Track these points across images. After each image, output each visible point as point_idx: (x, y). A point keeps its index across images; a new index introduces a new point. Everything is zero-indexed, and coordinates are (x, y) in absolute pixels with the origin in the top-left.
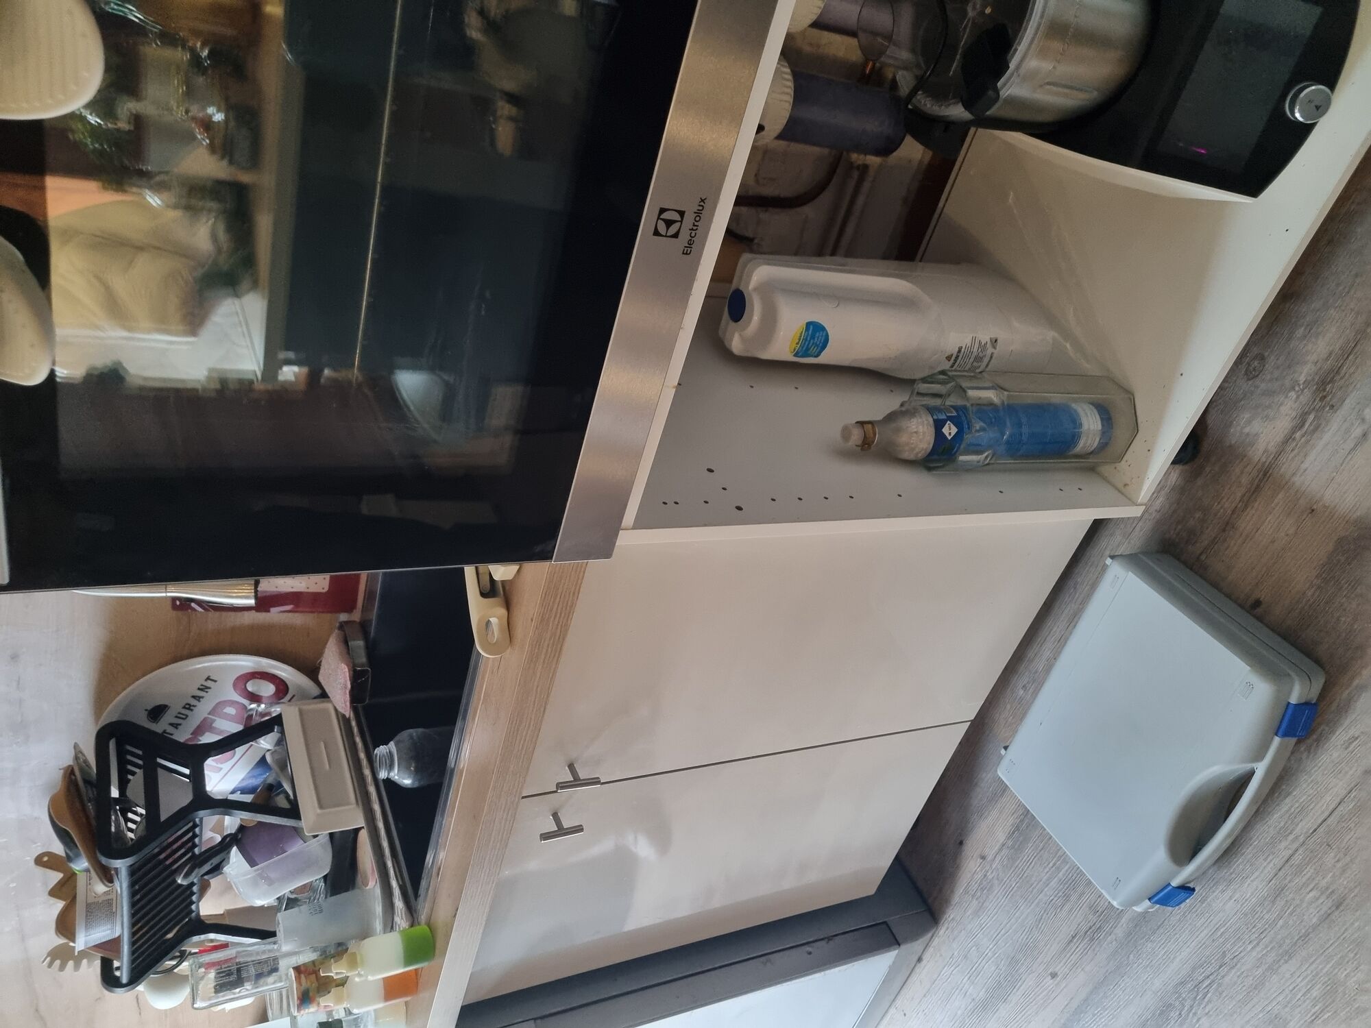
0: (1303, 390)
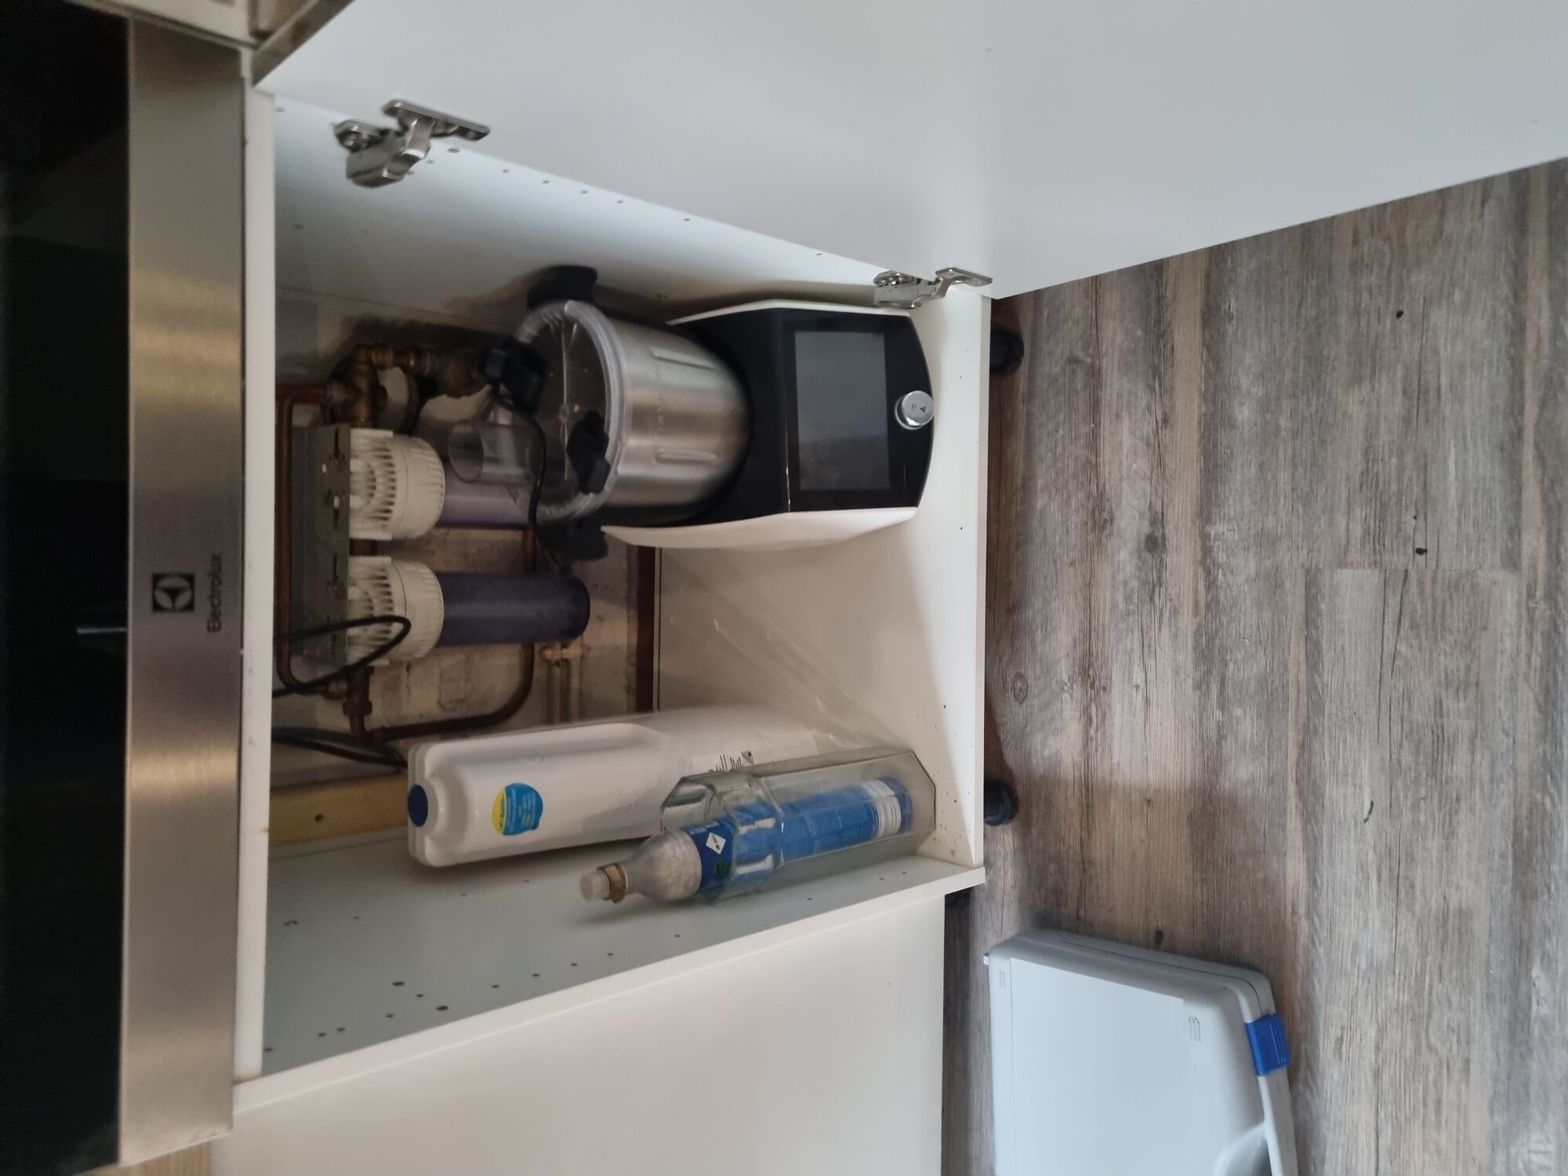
0: (1072, 688)
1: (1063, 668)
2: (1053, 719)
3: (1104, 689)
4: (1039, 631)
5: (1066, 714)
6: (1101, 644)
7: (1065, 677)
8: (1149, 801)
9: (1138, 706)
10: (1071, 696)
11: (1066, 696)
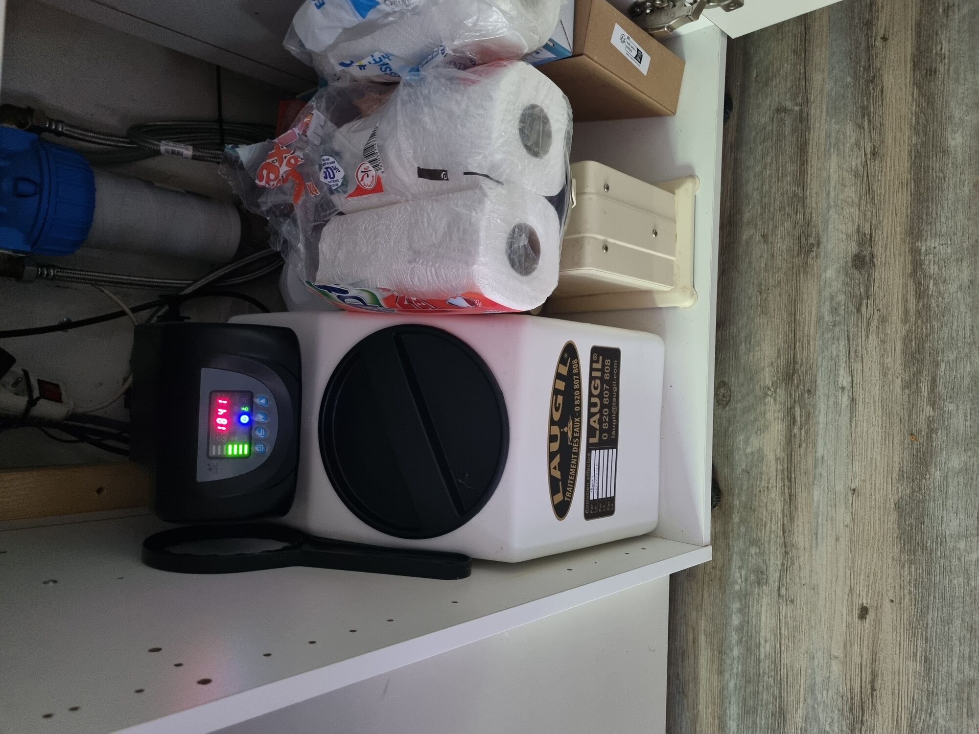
1: (767, 375)
2: (756, 420)
3: (809, 391)
4: (743, 344)
5: (769, 416)
6: (805, 354)
7: (768, 382)
8: (854, 490)
9: (843, 406)
10: (775, 399)
11: (769, 399)
